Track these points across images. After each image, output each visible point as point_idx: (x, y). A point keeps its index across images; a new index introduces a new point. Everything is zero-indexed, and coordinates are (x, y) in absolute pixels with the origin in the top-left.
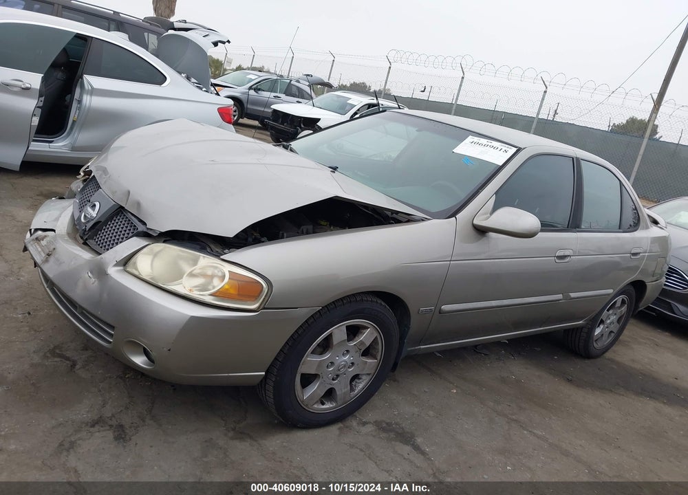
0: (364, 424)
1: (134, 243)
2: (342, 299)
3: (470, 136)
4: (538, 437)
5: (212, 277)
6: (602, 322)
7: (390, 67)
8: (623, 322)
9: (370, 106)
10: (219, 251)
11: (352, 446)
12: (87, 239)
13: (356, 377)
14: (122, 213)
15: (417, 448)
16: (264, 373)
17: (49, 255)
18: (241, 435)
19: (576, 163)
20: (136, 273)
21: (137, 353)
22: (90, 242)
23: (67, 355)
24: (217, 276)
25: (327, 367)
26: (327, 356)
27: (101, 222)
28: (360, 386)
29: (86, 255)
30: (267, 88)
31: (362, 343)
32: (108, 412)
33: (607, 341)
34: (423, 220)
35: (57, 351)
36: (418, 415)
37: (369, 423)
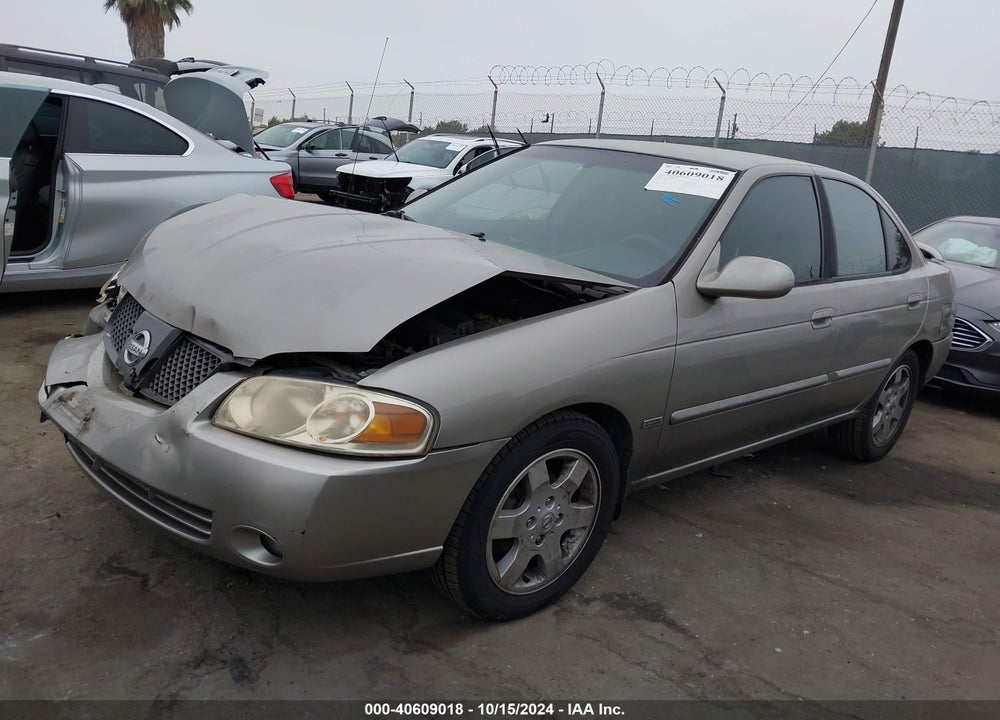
0: (588, 601)
1: (218, 383)
2: (535, 423)
3: (665, 164)
4: (833, 582)
5: (348, 414)
6: (880, 407)
7: (496, 92)
8: (906, 403)
9: (478, 150)
10: (353, 375)
11: (580, 636)
12: (139, 389)
13: (567, 534)
14: (188, 341)
15: (670, 624)
16: (441, 547)
17: (87, 420)
18: (418, 645)
19: (816, 183)
20: (232, 426)
21: (251, 546)
22: (146, 392)
23: (132, 568)
24: (356, 413)
25: (527, 525)
26: (524, 509)
27: (157, 359)
28: (575, 546)
29: (146, 412)
30: (323, 145)
31: (570, 482)
32: (214, 641)
33: (889, 433)
34: (626, 291)
35: (115, 564)
36: (661, 578)
37: (595, 599)
